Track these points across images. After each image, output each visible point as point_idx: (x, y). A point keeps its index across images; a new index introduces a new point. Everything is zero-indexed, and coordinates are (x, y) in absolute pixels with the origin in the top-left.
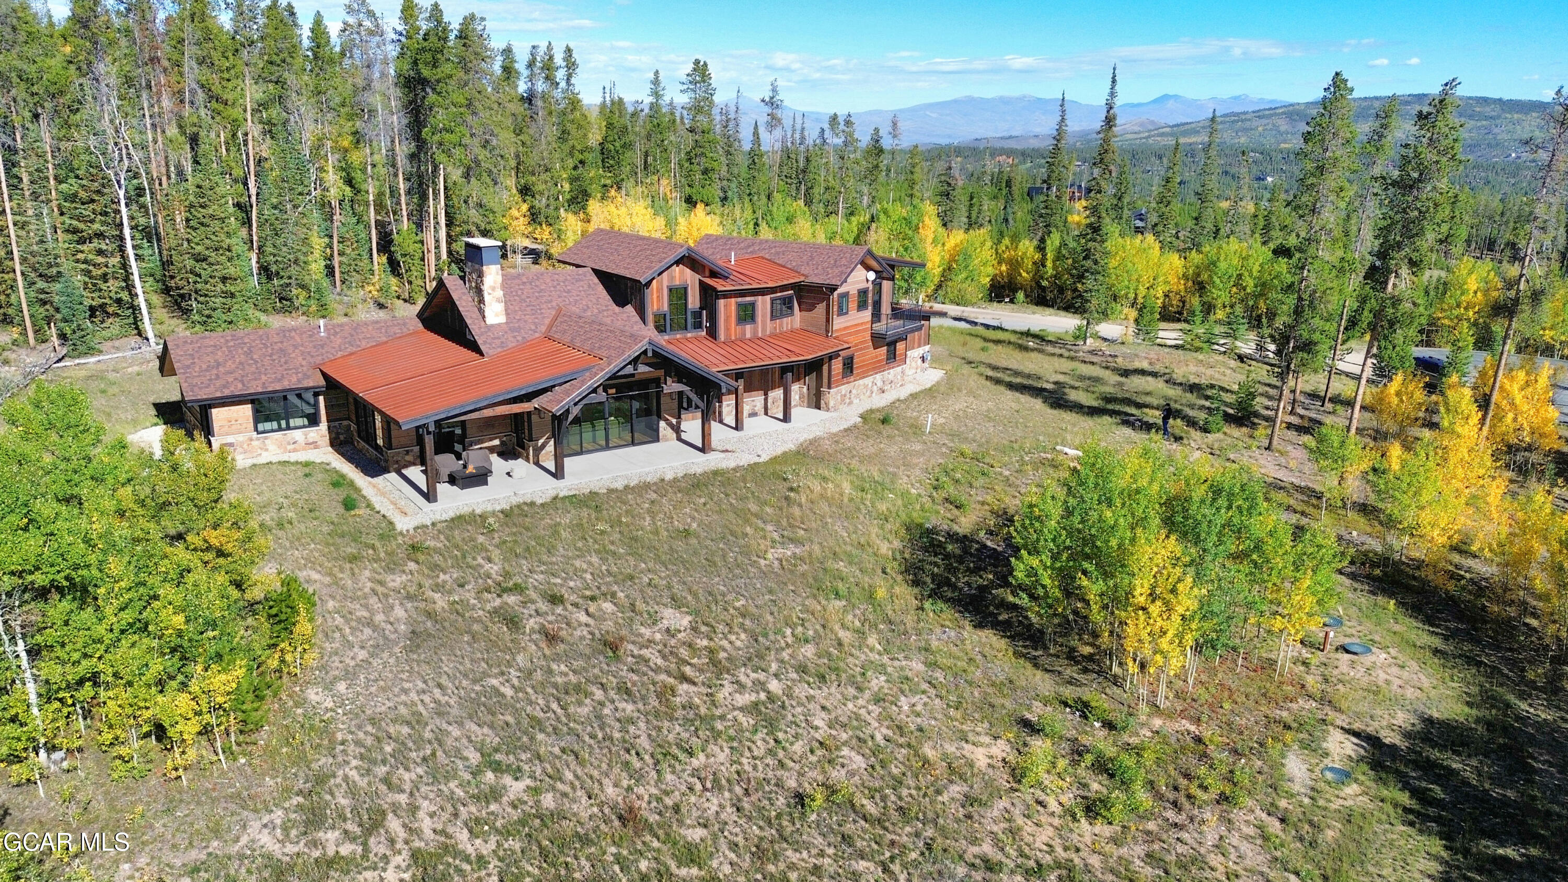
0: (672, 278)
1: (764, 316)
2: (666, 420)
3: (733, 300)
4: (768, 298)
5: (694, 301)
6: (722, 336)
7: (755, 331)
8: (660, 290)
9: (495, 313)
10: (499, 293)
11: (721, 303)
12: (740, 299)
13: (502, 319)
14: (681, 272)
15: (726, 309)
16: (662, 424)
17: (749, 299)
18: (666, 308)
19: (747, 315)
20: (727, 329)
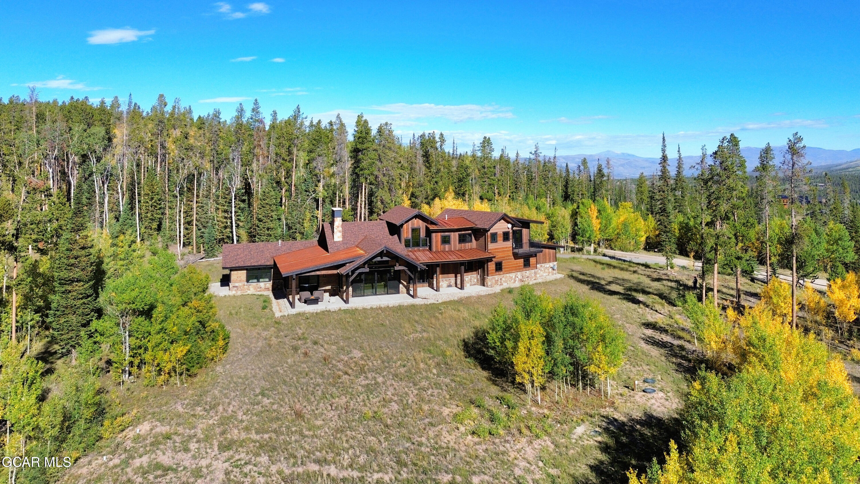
0: (413, 224)
1: (455, 241)
2: (403, 284)
3: (439, 234)
4: (457, 234)
5: (423, 234)
6: (434, 249)
7: (451, 248)
8: (407, 229)
9: (338, 237)
10: (340, 229)
11: (434, 235)
12: (442, 234)
13: (340, 239)
14: (417, 222)
15: (436, 238)
16: (401, 286)
17: (447, 234)
18: (410, 236)
19: (446, 241)
20: (437, 246)
